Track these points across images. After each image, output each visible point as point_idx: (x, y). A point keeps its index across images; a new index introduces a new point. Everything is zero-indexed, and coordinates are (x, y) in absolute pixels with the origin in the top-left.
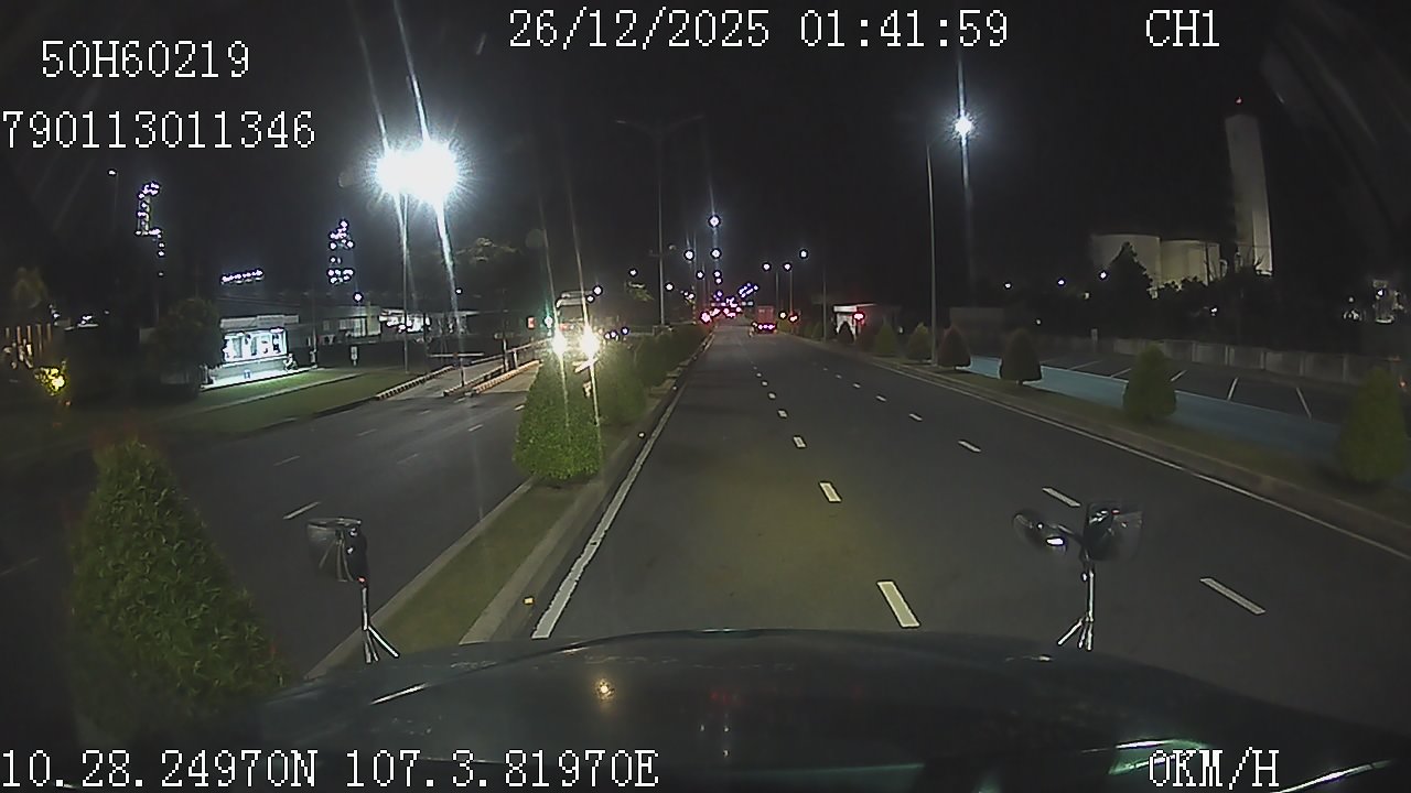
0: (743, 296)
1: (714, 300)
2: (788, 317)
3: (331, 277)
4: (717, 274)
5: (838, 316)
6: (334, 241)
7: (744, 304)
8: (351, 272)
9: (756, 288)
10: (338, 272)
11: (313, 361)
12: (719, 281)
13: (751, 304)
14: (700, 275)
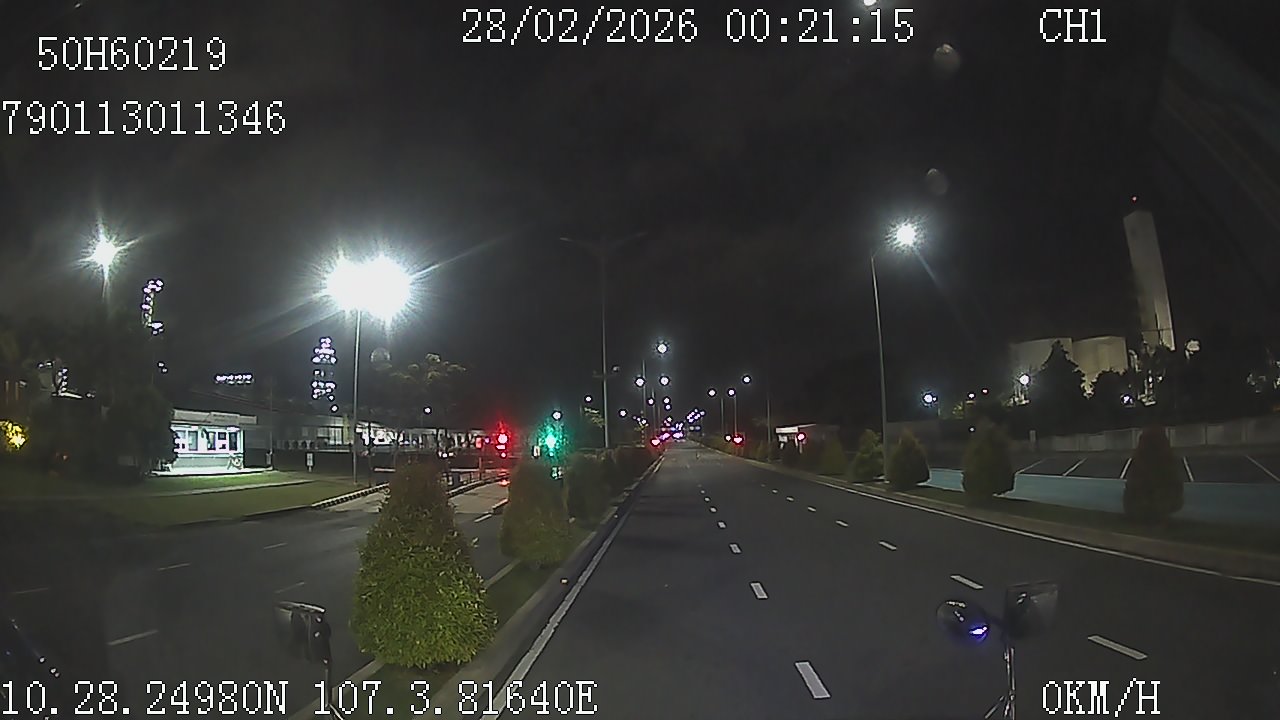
0: (691, 421)
1: (665, 426)
2: (732, 439)
3: (314, 389)
4: (667, 401)
5: (780, 437)
6: (318, 355)
7: (692, 428)
8: (333, 386)
9: (702, 413)
10: (322, 385)
11: (269, 463)
12: (668, 407)
13: (698, 428)
14: (651, 402)
